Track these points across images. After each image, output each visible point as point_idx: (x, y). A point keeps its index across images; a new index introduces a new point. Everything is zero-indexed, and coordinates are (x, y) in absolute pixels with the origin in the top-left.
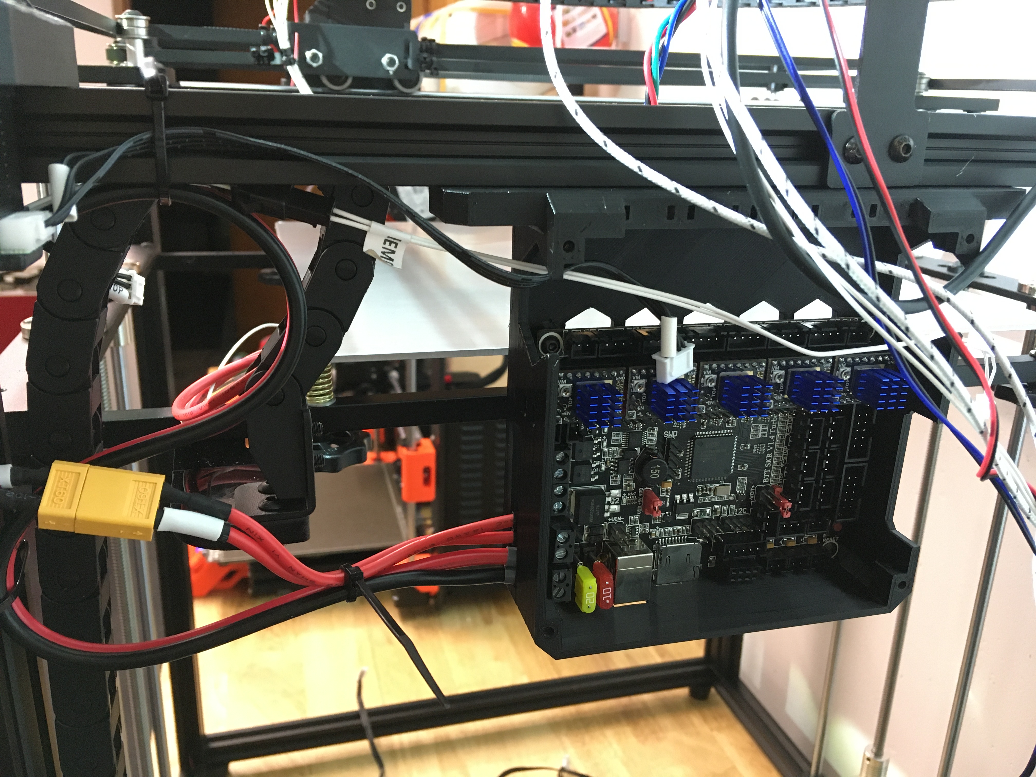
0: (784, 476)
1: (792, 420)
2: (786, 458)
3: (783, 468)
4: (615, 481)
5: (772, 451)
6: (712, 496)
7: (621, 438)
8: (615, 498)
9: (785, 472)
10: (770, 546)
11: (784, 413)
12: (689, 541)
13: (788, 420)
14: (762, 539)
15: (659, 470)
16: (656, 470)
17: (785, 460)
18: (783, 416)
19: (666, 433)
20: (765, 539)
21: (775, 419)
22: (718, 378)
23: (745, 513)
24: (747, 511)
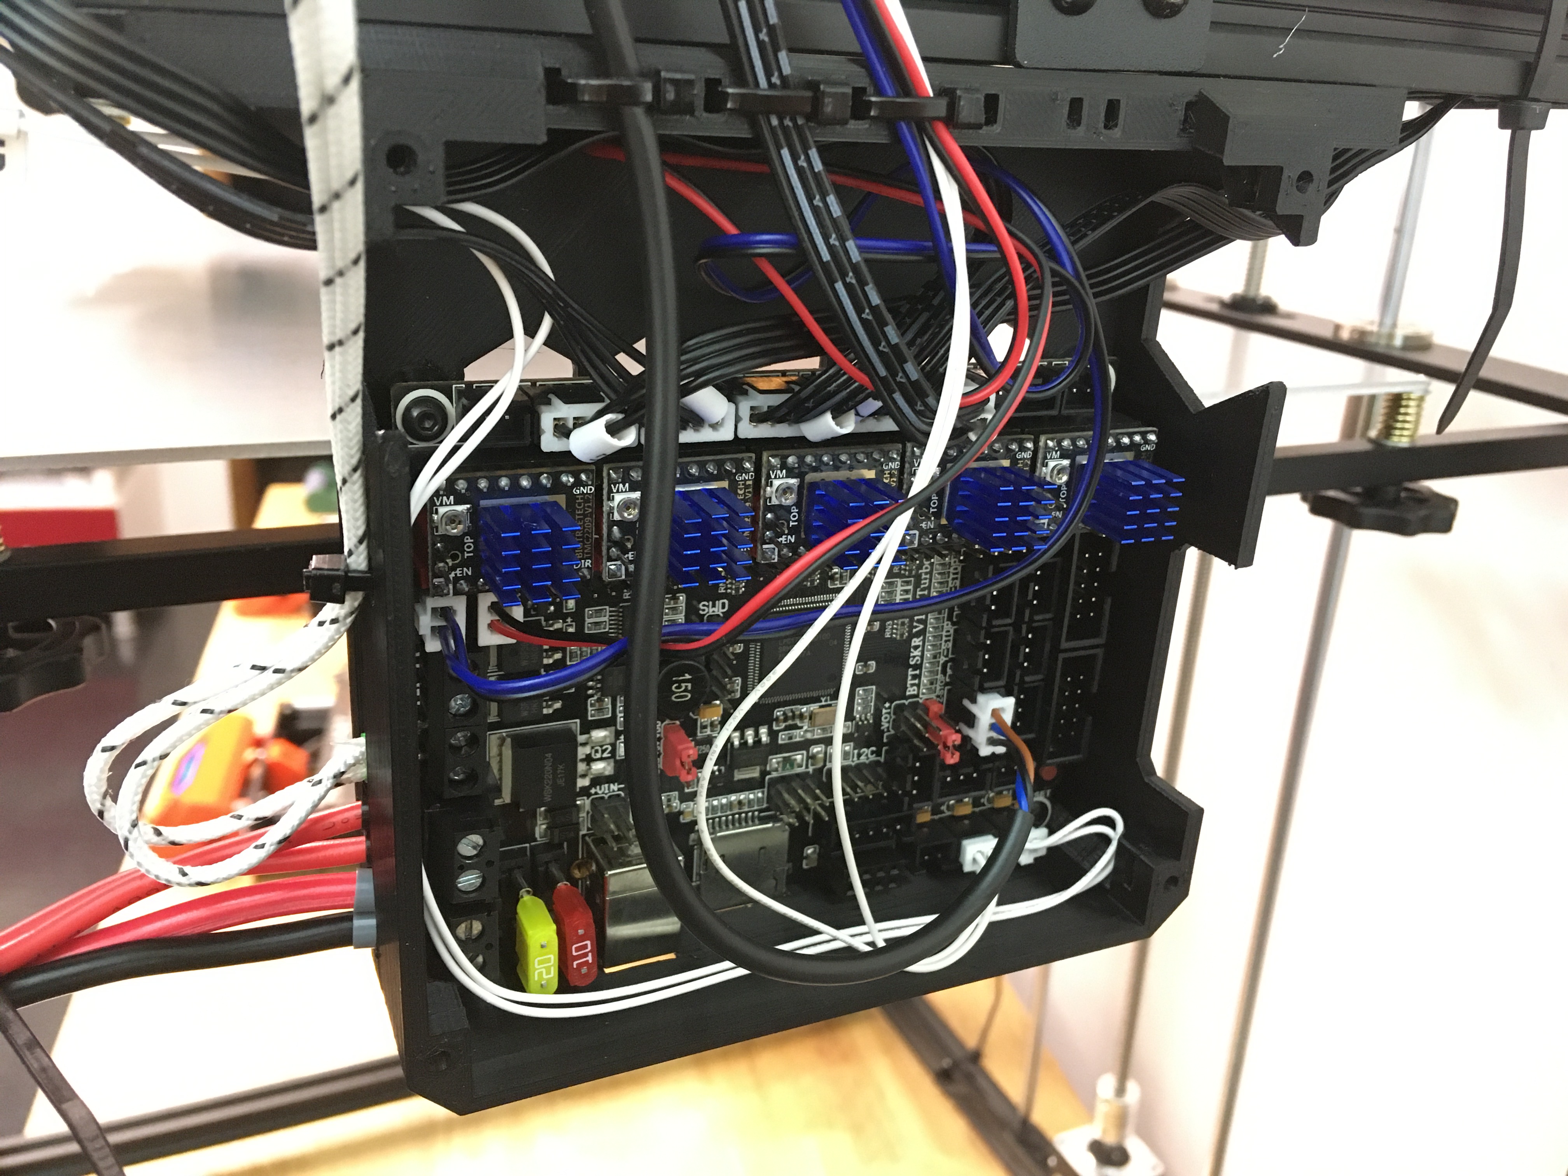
0: (948, 680)
1: (959, 569)
2: (950, 644)
3: (944, 666)
4: (600, 710)
5: (923, 633)
6: (805, 728)
7: (606, 619)
8: (601, 746)
9: (949, 672)
10: (924, 817)
11: (943, 556)
12: (763, 820)
13: (952, 570)
14: (906, 807)
15: (689, 685)
16: (683, 685)
17: (948, 650)
18: (942, 562)
19: (704, 605)
20: (910, 805)
21: (926, 568)
22: (800, 487)
23: (873, 758)
24: (878, 753)
